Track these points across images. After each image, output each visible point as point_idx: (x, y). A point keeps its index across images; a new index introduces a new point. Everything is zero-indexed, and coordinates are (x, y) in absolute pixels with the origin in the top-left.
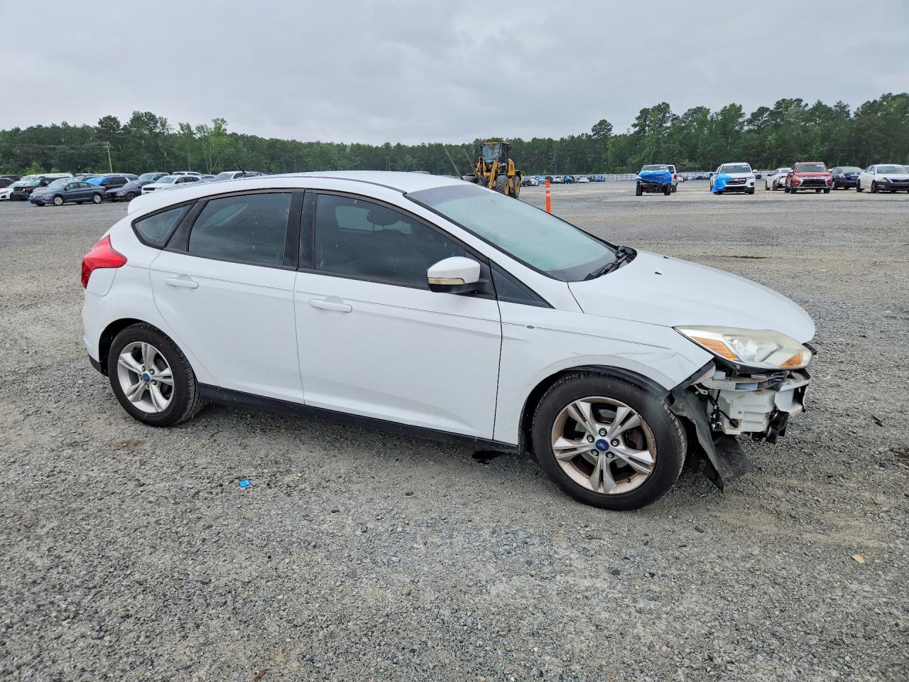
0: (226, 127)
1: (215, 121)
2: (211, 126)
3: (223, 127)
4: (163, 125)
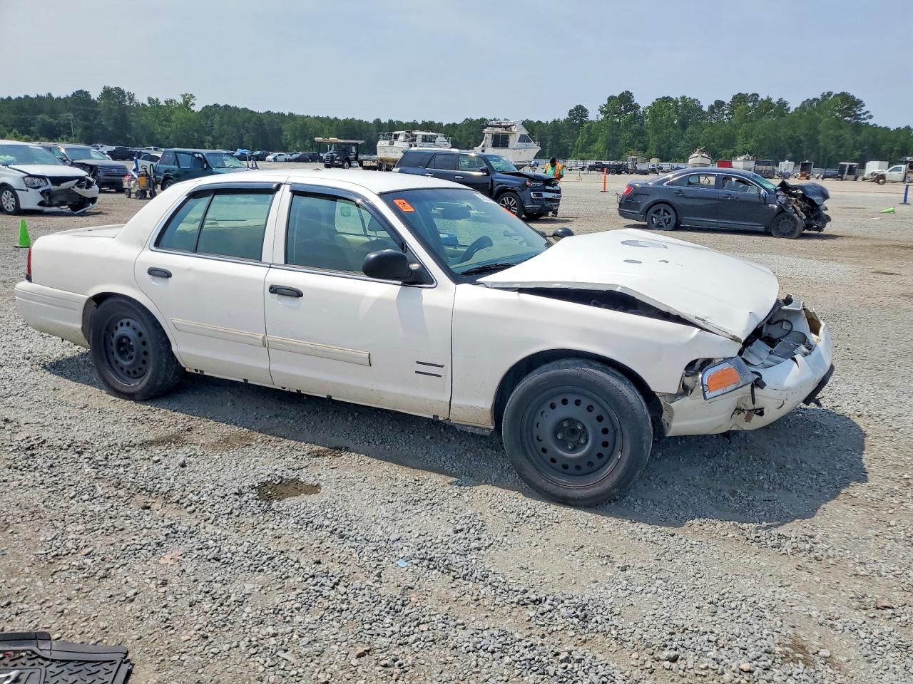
0: (195, 102)
1: (183, 96)
2: (180, 100)
3: (192, 101)
4: (131, 99)
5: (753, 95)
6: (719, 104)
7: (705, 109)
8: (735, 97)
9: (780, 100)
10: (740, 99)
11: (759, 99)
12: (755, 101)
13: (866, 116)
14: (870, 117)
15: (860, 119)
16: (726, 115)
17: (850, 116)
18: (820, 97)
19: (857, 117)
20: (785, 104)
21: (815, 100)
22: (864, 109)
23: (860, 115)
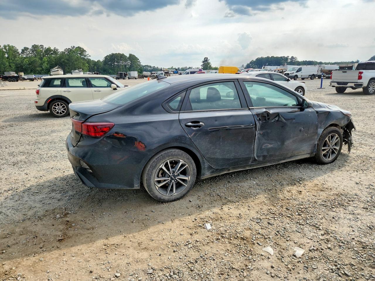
5: (41, 45)
6: (26, 49)
7: (20, 51)
8: (33, 46)
9: (55, 48)
10: (35, 47)
11: (44, 47)
12: (42, 48)
13: (88, 56)
14: (90, 56)
15: (86, 57)
16: (31, 53)
17: (83, 56)
18: (70, 48)
19: (85, 56)
20: (57, 50)
21: (69, 49)
22: (87, 53)
23: (86, 55)
